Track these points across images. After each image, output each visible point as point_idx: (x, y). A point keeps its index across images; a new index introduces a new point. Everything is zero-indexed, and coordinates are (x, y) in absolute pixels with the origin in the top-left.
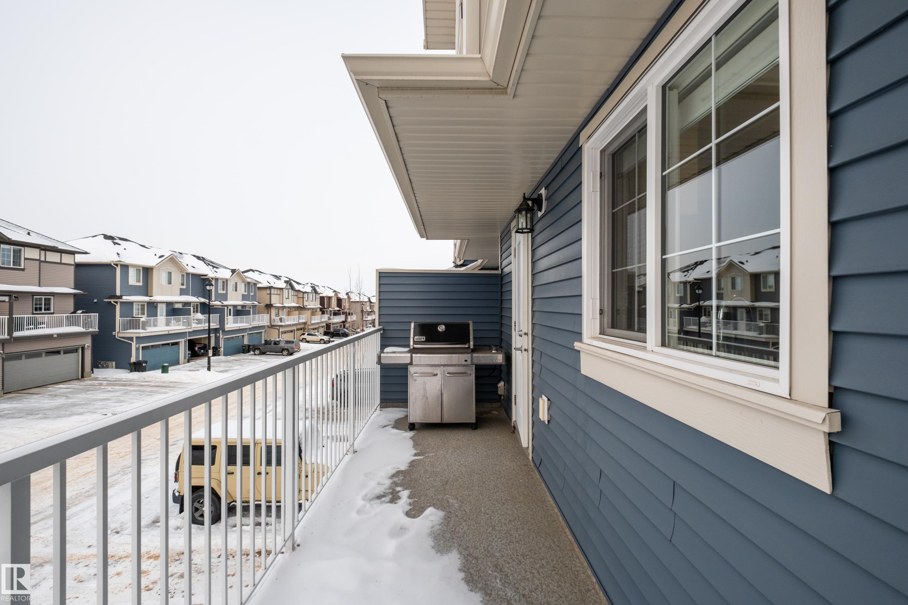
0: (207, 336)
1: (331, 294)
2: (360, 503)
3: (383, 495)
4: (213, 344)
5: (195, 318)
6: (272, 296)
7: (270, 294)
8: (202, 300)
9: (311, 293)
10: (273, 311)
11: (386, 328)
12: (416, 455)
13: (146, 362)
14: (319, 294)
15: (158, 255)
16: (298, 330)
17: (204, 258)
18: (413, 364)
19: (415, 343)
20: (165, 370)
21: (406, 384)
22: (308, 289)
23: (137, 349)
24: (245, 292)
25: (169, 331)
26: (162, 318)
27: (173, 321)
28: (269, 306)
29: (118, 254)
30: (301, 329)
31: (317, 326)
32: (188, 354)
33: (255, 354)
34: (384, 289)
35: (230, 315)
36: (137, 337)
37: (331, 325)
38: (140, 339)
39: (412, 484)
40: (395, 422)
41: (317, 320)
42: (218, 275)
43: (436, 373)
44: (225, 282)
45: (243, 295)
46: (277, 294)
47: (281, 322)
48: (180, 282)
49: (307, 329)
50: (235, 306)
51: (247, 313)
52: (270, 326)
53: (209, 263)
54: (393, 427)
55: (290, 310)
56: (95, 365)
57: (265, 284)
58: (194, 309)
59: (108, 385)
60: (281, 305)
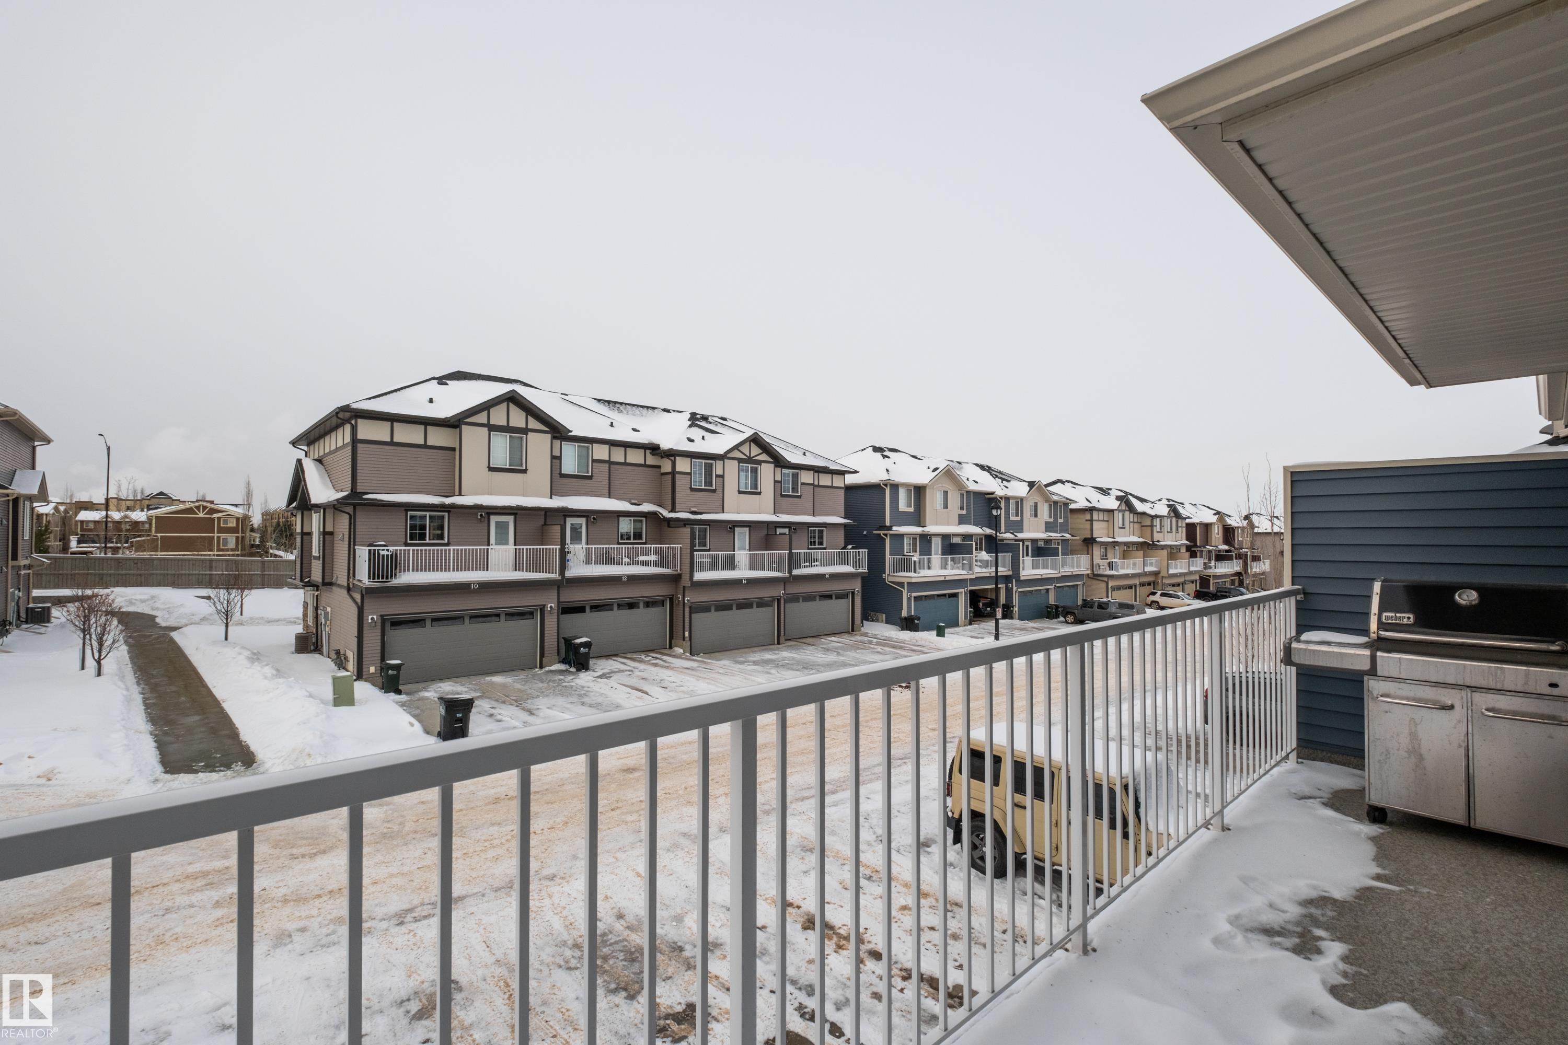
0: (994, 586)
1: (1210, 518)
2: (1224, 927)
3: (1278, 931)
4: (1002, 600)
5: (978, 558)
6: (1094, 523)
7: (1091, 520)
8: (988, 531)
9: (1169, 516)
10: (1097, 552)
11: (1310, 590)
12: (1378, 878)
13: (919, 619)
14: (1185, 519)
15: (932, 468)
16: (1143, 585)
17: (989, 468)
18: (1379, 673)
19: (1381, 625)
20: (941, 633)
21: (1359, 717)
22: (1163, 510)
23: (909, 599)
24: (1050, 517)
25: (945, 576)
26: (936, 558)
27: (950, 563)
28: (1089, 542)
29: (887, 470)
30: (1149, 584)
31: (1181, 580)
32: (970, 611)
33: (1067, 622)
34: (1302, 506)
35: (1027, 555)
36: (908, 583)
37: (1211, 579)
38: (913, 586)
39: (1358, 936)
40: (1332, 794)
41: (1181, 568)
42: (1009, 493)
43: (1449, 703)
44: (1020, 501)
45: (1047, 524)
46: (1103, 521)
47: (1111, 569)
48: (959, 505)
49: (1160, 585)
50: (1034, 541)
51: (1054, 553)
52: (1092, 576)
53: (997, 474)
54: (1326, 805)
55: (1127, 549)
56: (865, 617)
57: (1083, 504)
58: (977, 544)
59: (878, 644)
60: (1111, 540)
